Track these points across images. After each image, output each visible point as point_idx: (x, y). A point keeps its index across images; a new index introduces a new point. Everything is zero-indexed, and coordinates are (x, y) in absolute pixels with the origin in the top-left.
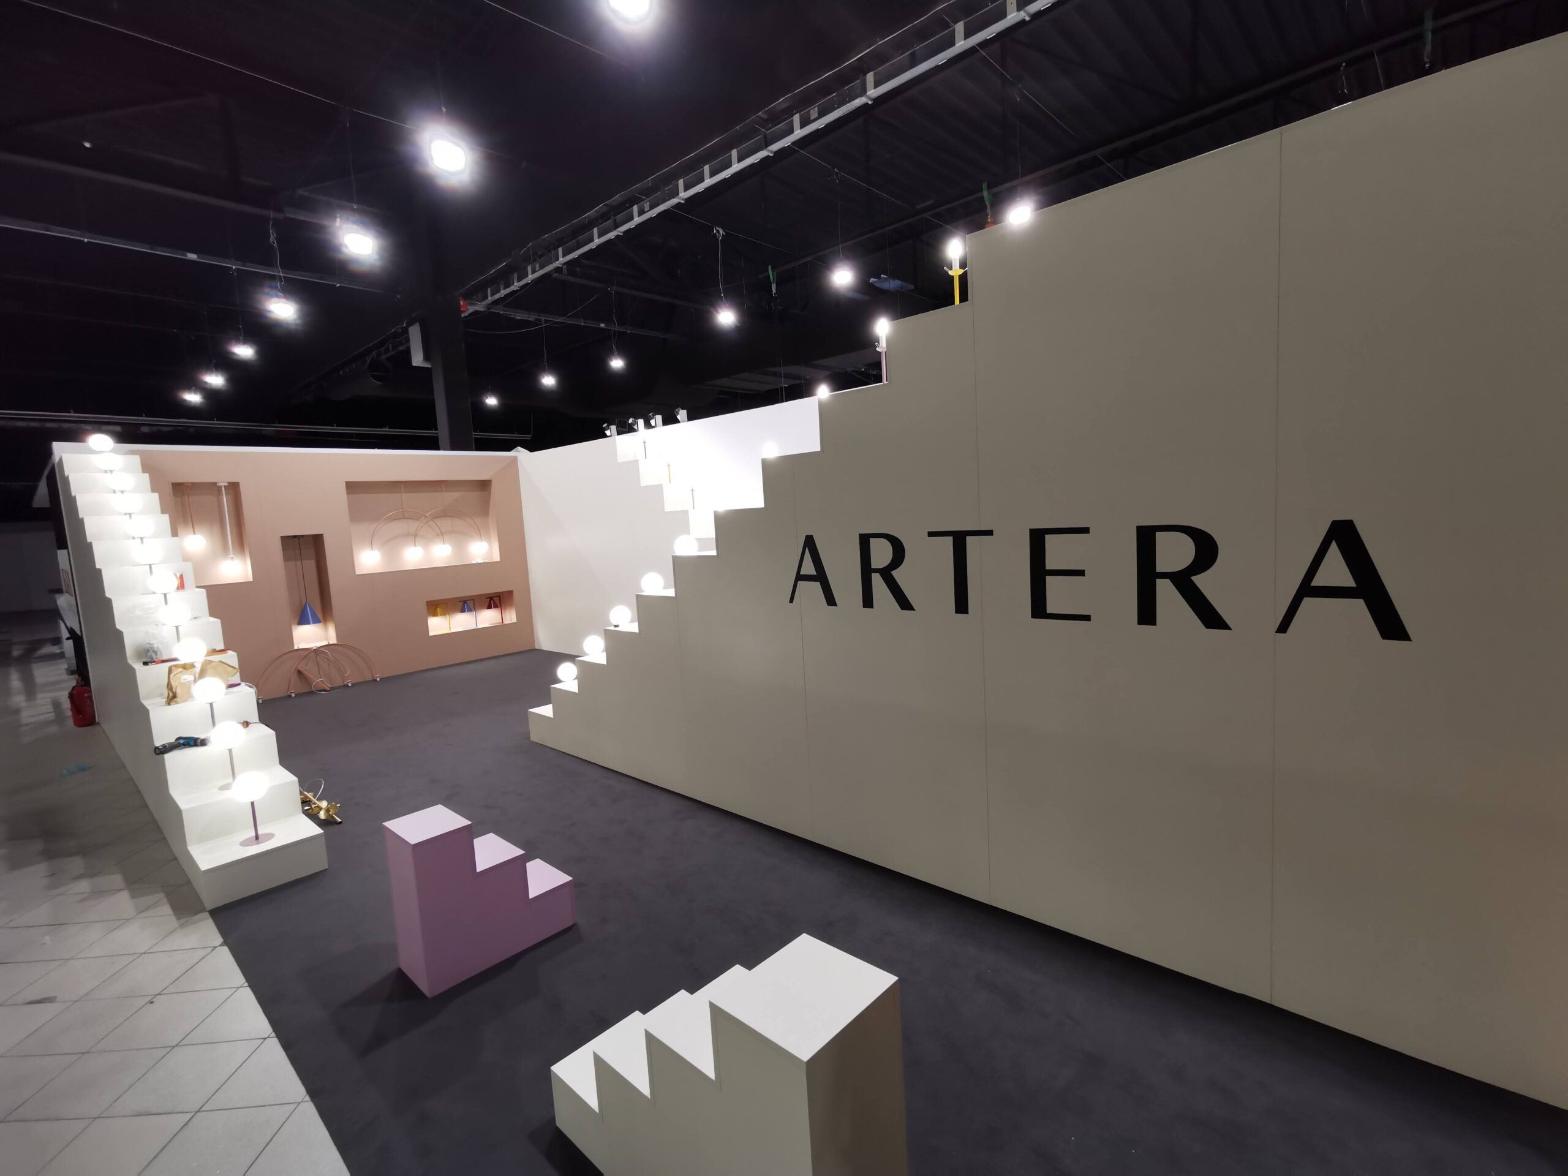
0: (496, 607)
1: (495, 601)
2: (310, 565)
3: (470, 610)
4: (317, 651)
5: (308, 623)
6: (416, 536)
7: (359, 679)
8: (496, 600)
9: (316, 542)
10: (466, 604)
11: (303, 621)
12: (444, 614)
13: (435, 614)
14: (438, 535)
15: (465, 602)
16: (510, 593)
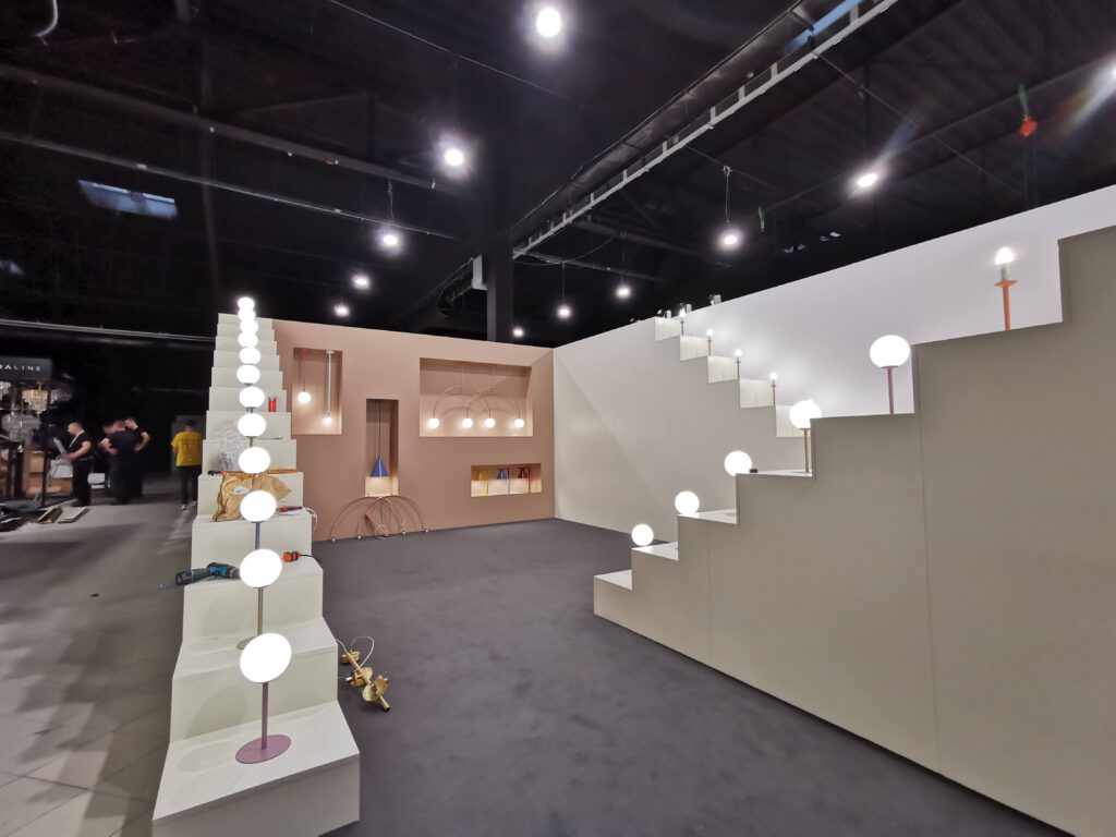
0: (526, 477)
1: (525, 471)
2: (386, 427)
3: (505, 478)
4: (382, 501)
5: (378, 476)
6: (468, 409)
7: (413, 530)
8: (527, 471)
9: (392, 405)
10: (502, 472)
11: (374, 474)
12: (484, 479)
13: (476, 479)
14: (485, 411)
15: (501, 470)
16: (539, 465)
